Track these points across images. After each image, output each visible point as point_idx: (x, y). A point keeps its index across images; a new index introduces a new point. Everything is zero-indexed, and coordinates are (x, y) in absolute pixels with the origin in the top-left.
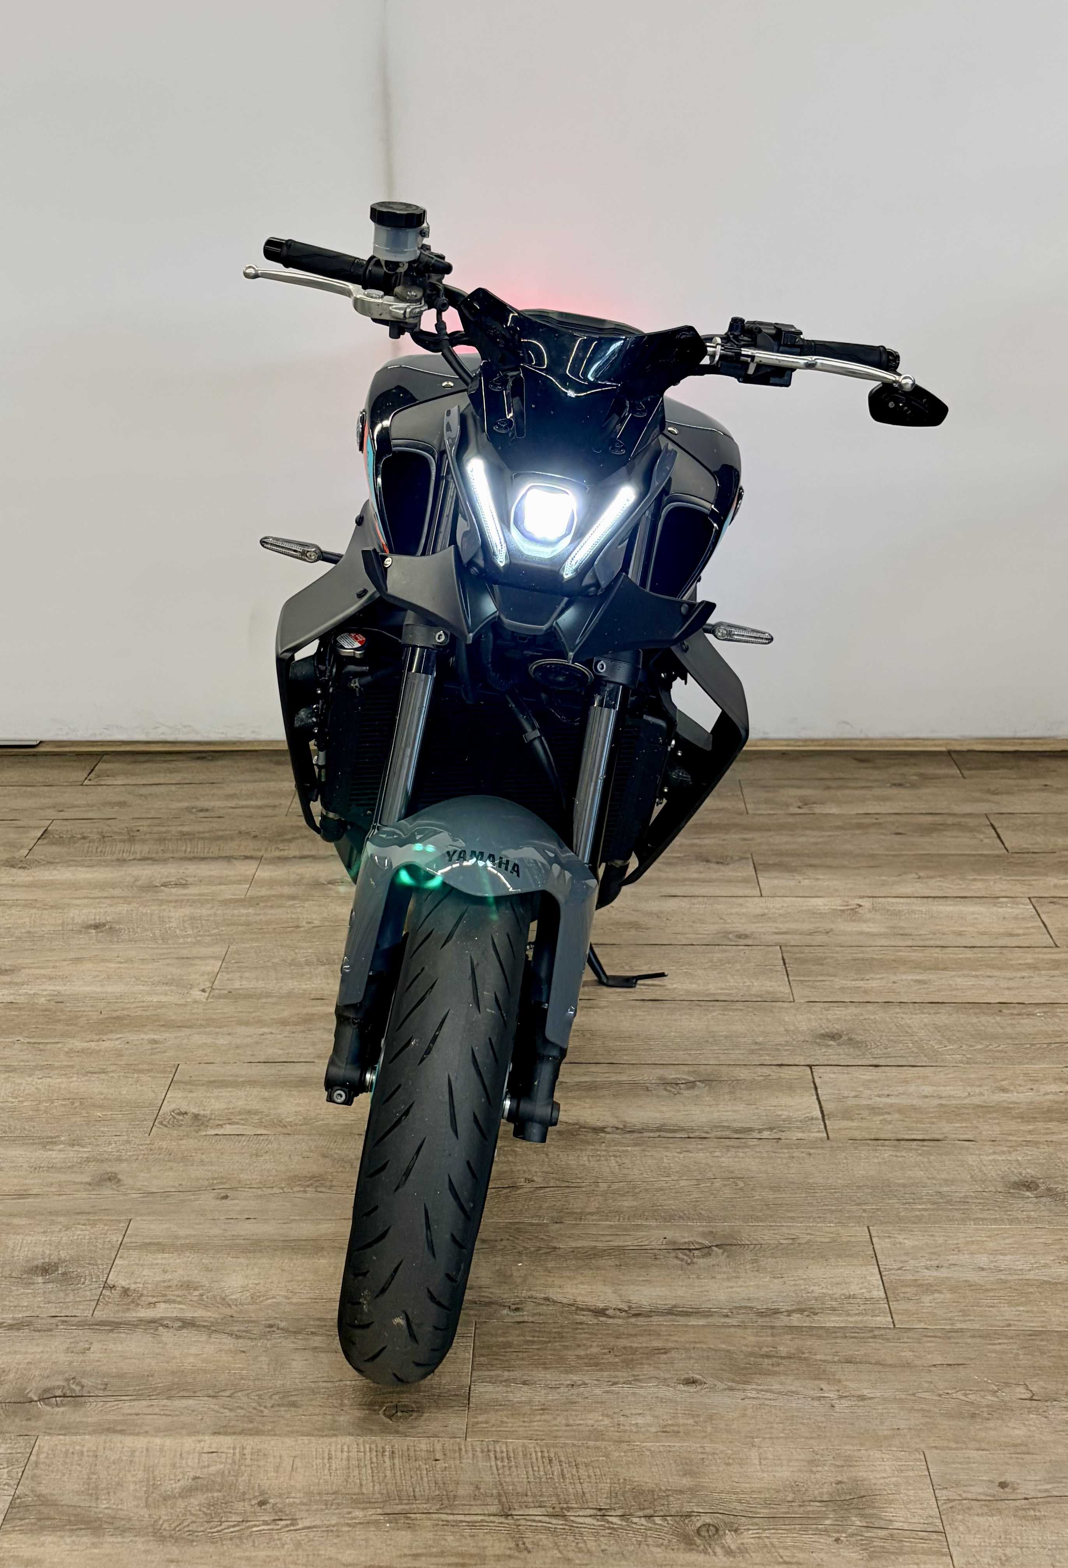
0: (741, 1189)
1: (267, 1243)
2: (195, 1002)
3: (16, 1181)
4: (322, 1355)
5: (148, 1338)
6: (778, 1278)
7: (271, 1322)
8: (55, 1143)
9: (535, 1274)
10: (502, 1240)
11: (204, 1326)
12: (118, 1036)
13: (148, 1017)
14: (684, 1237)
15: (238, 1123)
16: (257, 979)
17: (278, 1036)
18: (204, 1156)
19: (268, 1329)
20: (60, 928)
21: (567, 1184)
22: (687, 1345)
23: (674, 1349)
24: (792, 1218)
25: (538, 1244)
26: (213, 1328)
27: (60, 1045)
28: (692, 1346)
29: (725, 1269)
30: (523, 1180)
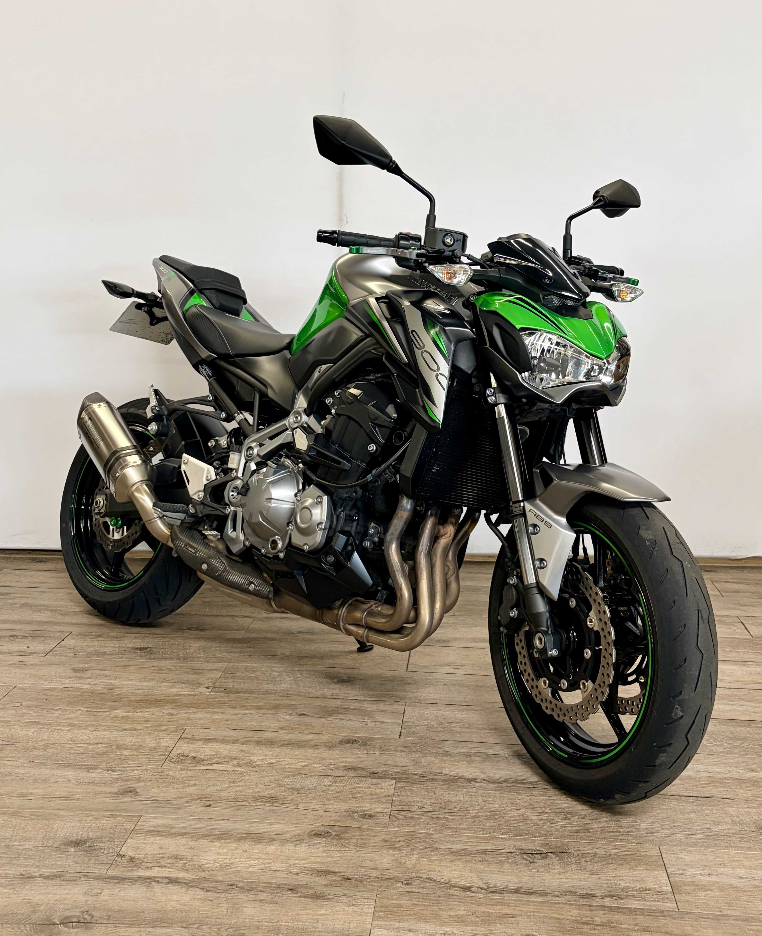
0: (570, 820)
1: (234, 834)
2: (201, 694)
3: (66, 789)
4: (266, 905)
5: (144, 888)
6: (594, 874)
7: (233, 883)
8: (96, 769)
9: (422, 863)
10: (400, 841)
11: (184, 883)
12: (148, 710)
13: (168, 701)
14: (528, 846)
15: (222, 764)
16: (244, 683)
17: (255, 716)
18: (197, 782)
19: (230, 887)
20: (117, 649)
21: (447, 811)
22: (528, 914)
23: (519, 915)
24: (604, 838)
25: (425, 846)
26: (190, 884)
27: (107, 713)
28: (532, 914)
29: (557, 867)
30: (417, 807)
